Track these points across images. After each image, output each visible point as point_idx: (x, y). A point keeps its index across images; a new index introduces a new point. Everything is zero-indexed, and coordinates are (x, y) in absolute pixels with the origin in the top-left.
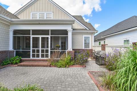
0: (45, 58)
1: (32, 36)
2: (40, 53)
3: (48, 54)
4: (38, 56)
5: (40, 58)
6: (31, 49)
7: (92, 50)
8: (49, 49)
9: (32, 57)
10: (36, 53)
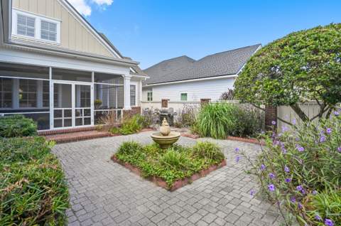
0: (83, 126)
1: (52, 82)
2: (73, 118)
3: (90, 118)
4: (68, 123)
5: (74, 126)
6: (52, 108)
7: (140, 108)
8: (92, 108)
9: (55, 127)
10: (63, 118)
